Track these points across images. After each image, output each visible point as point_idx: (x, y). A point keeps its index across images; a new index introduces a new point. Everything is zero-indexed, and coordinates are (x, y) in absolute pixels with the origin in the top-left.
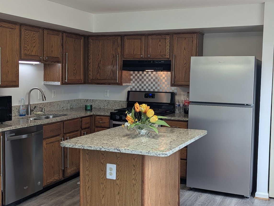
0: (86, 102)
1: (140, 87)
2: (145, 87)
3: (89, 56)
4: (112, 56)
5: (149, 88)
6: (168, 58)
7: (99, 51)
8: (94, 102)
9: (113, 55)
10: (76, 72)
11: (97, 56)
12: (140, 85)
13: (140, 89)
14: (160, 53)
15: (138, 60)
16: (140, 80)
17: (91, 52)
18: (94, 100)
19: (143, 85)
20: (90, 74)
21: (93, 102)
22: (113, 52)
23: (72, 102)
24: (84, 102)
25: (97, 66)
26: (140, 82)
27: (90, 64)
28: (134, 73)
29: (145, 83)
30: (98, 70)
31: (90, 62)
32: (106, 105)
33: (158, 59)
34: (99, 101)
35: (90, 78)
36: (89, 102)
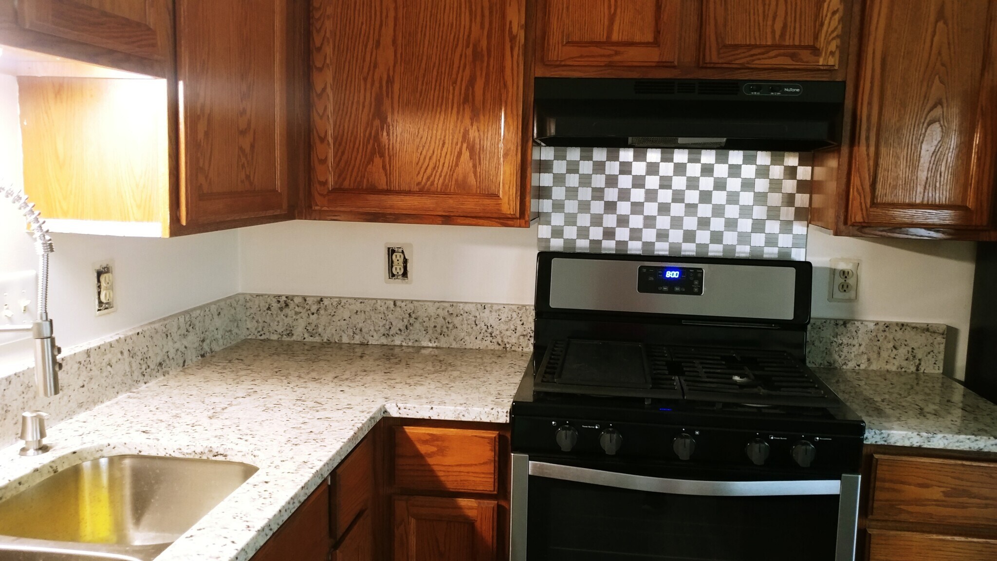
0: (281, 309)
1: (596, 233)
2: (622, 234)
3: (319, 49)
4: (469, 51)
5: (649, 235)
6: (830, 70)
7: (378, 23)
8: (326, 310)
9: (475, 46)
10: (252, 146)
11: (369, 49)
12: (597, 221)
13: (596, 243)
14: (783, 35)
15: (635, 75)
16: (598, 194)
17: (329, 25)
18: (326, 302)
19: (610, 221)
20: (324, 161)
21: (322, 312)
22: (476, 28)
23: (207, 321)
24: (269, 309)
25: (366, 110)
26: (597, 207)
27: (320, 96)
28: (560, 157)
29: (624, 208)
30: (377, 133)
31: (324, 89)
32: (401, 325)
33: (764, 76)
34: (358, 306)
35: (325, 183)
36: (297, 313)
